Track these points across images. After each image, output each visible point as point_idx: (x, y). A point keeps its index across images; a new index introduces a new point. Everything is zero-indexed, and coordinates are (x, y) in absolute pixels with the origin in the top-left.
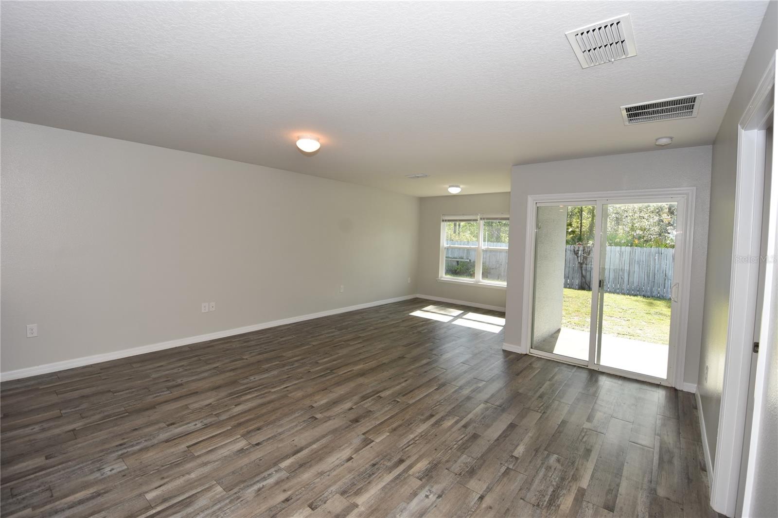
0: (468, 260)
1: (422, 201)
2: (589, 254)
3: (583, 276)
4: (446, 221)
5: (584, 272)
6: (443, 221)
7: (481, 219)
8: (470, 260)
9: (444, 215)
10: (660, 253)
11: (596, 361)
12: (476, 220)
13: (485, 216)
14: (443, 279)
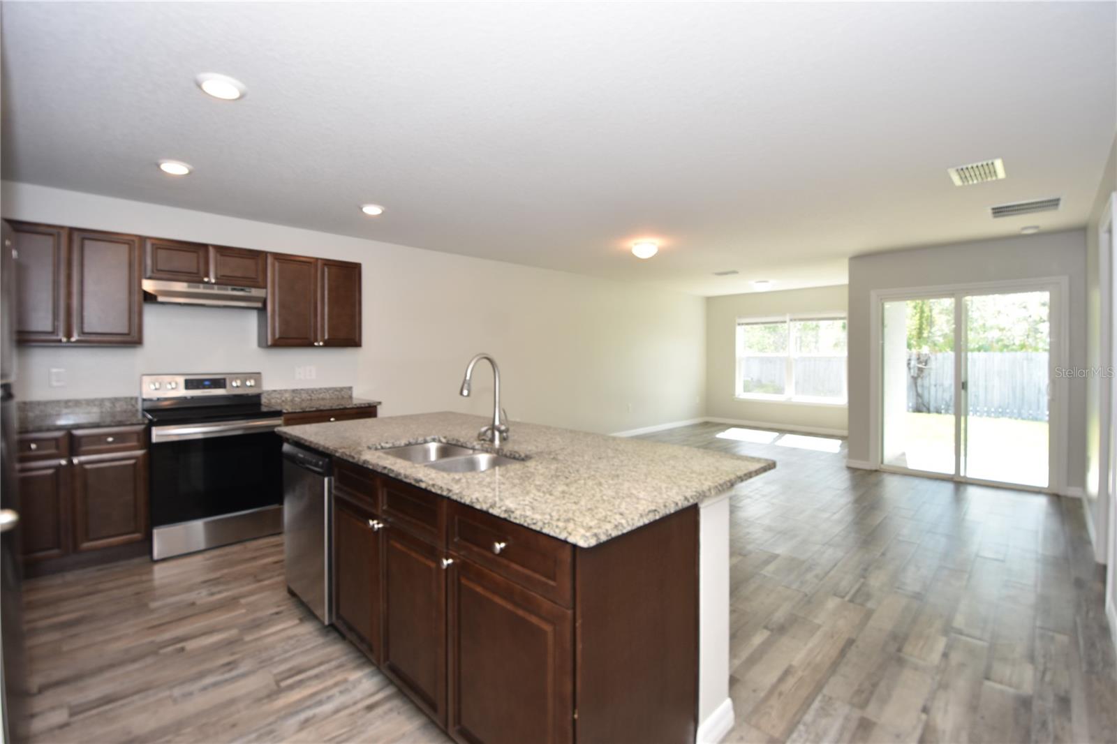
0: (750, 379)
1: (709, 301)
2: (926, 363)
3: (918, 395)
4: (743, 324)
5: (920, 390)
6: (739, 324)
7: (791, 320)
8: (752, 379)
9: (740, 317)
10: (1029, 360)
11: (962, 474)
12: (785, 322)
13: (796, 317)
14: (741, 397)
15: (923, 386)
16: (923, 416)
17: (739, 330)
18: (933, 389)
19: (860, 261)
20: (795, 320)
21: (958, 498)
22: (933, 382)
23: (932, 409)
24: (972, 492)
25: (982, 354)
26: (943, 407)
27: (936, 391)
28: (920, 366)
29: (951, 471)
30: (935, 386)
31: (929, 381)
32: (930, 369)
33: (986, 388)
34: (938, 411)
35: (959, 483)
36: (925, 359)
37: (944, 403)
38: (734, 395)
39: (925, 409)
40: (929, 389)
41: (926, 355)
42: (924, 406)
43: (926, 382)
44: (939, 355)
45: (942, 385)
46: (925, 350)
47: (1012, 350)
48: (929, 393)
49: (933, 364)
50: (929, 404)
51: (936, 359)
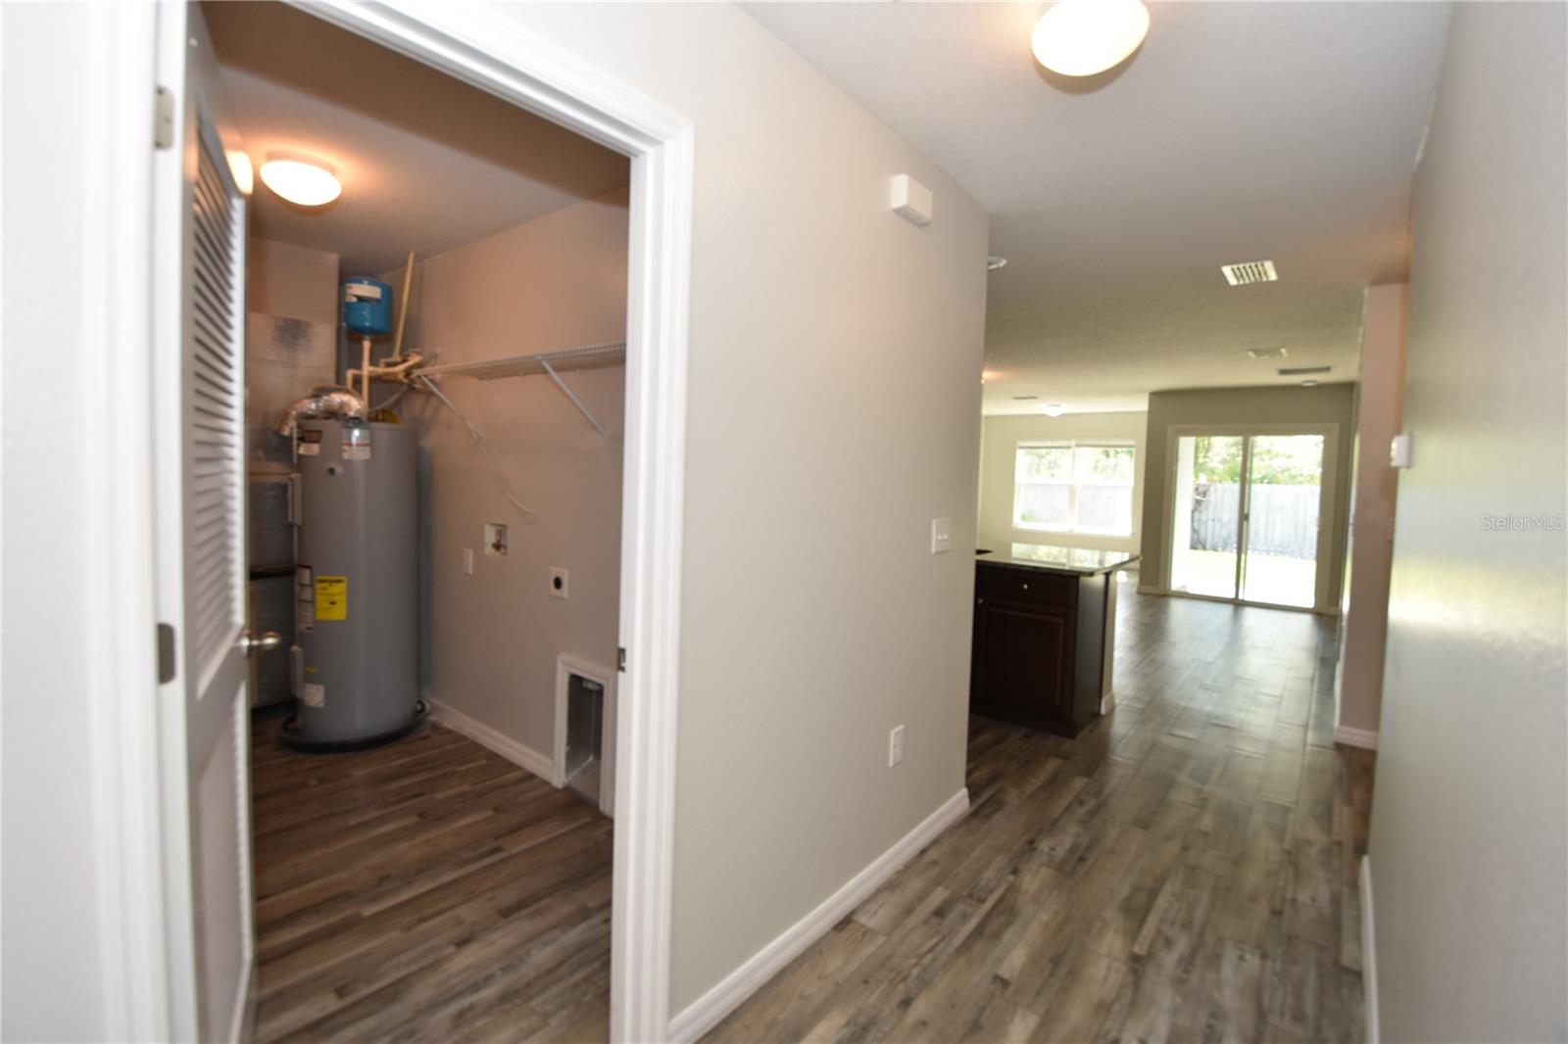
2: (1204, 494)
3: (1195, 530)
4: (1024, 448)
5: (1196, 525)
6: (1020, 448)
7: (1077, 446)
9: (1021, 440)
11: (1240, 597)
12: (1069, 447)
13: (1082, 442)
14: (1019, 527)
15: (1199, 520)
16: (1199, 553)
17: (1020, 453)
18: (1210, 524)
19: (1158, 397)
20: (1081, 446)
21: (1236, 615)
22: (1211, 517)
23: (1208, 546)
24: (1249, 612)
25: (1265, 487)
26: (1220, 544)
27: (1214, 526)
28: (1198, 498)
29: (1231, 595)
30: (1213, 520)
31: (1208, 514)
32: (1208, 501)
33: (1267, 523)
34: (1215, 549)
35: (1238, 604)
36: (1204, 489)
37: (1222, 540)
38: (1011, 524)
39: (1200, 546)
40: (1206, 523)
41: (1204, 485)
42: (1201, 543)
43: (1203, 517)
44: (1219, 486)
45: (1220, 520)
46: (1203, 479)
47: (1300, 483)
48: (1206, 529)
49: (1212, 496)
50: (1205, 540)
51: (1216, 490)
